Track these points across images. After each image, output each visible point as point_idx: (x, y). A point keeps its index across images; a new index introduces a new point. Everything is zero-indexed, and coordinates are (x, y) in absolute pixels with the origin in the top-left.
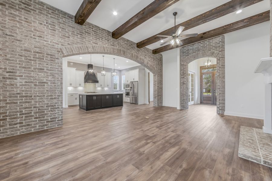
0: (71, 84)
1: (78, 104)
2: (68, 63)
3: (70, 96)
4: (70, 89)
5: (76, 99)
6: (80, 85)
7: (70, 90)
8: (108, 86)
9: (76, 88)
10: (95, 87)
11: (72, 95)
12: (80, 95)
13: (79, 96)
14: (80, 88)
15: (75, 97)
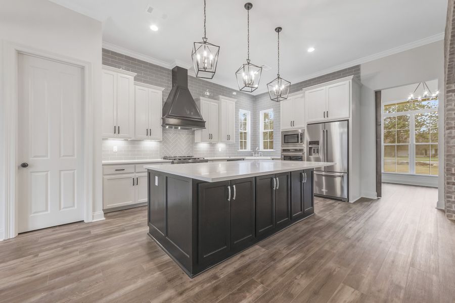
0: (117, 130)
1: (146, 200)
2: (103, 55)
3: (113, 171)
4: (116, 145)
5: (135, 182)
6: (149, 133)
7: (115, 149)
8: (229, 138)
9: (134, 142)
10: (193, 143)
11: (120, 169)
12: (151, 174)
13: (146, 174)
14: (150, 145)
15: (133, 175)
